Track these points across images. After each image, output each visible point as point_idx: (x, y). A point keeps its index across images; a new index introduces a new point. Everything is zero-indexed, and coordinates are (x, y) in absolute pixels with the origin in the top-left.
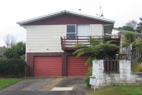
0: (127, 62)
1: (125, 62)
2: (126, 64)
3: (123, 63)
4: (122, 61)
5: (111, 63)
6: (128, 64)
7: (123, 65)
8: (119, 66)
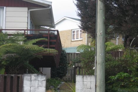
0: (39, 79)
1: (35, 80)
2: (36, 83)
3: (31, 81)
4: (29, 77)
5: (8, 80)
6: (40, 84)
7: (31, 84)
8: (22, 87)
